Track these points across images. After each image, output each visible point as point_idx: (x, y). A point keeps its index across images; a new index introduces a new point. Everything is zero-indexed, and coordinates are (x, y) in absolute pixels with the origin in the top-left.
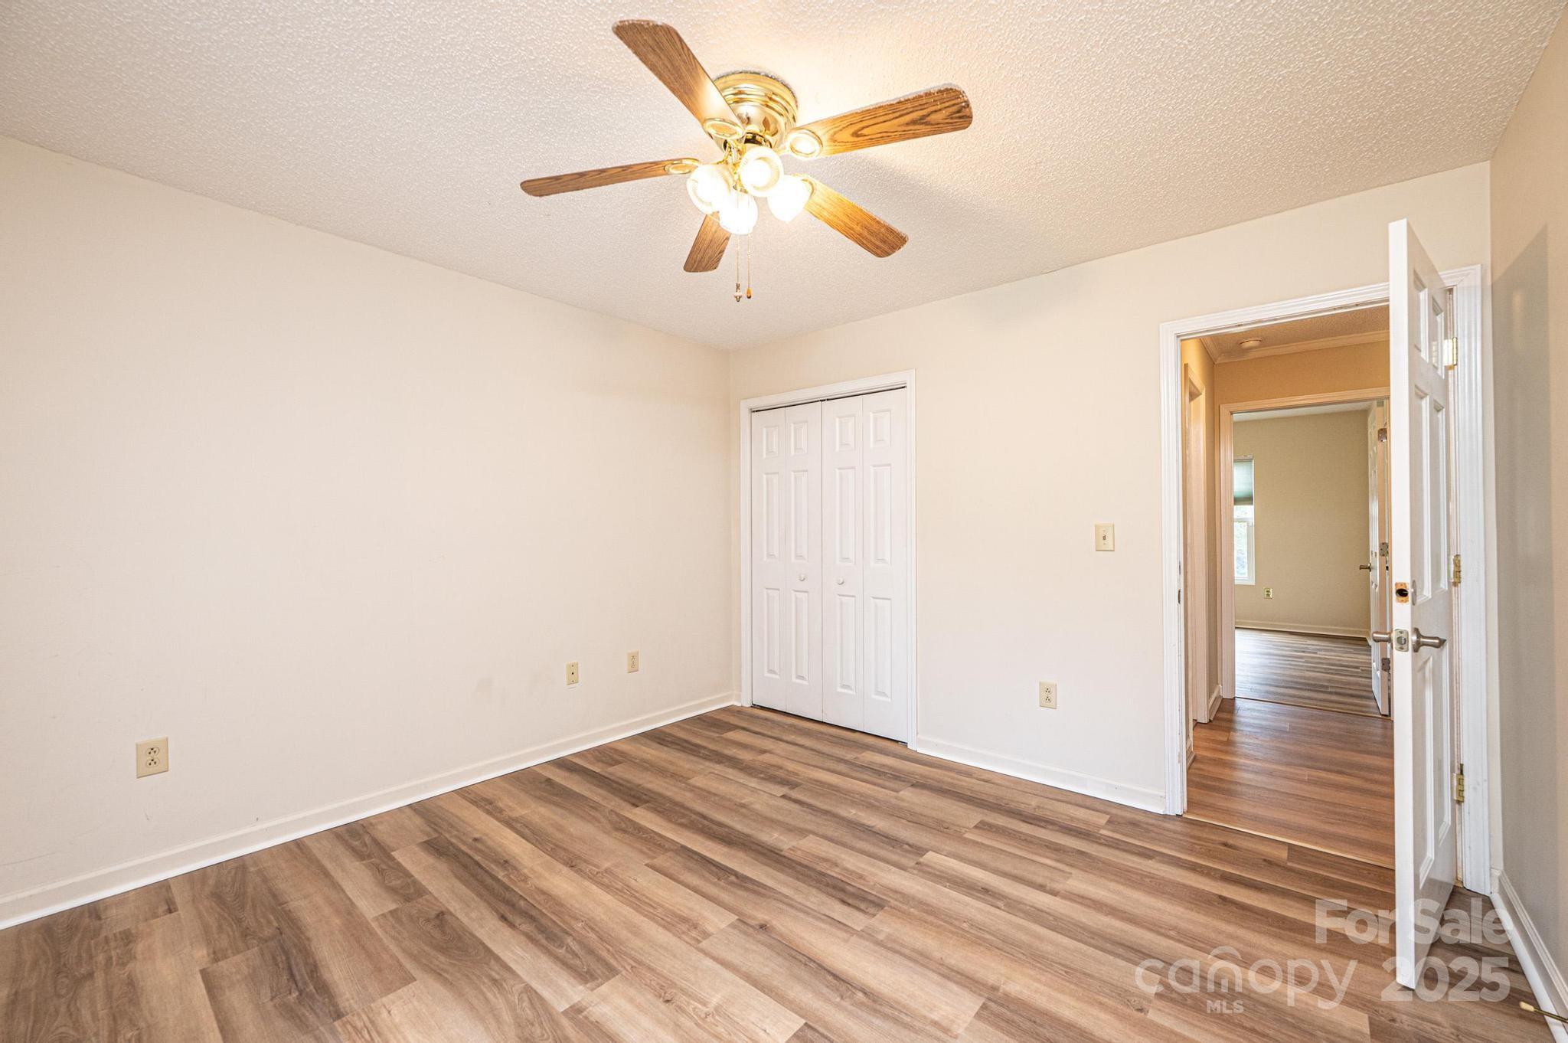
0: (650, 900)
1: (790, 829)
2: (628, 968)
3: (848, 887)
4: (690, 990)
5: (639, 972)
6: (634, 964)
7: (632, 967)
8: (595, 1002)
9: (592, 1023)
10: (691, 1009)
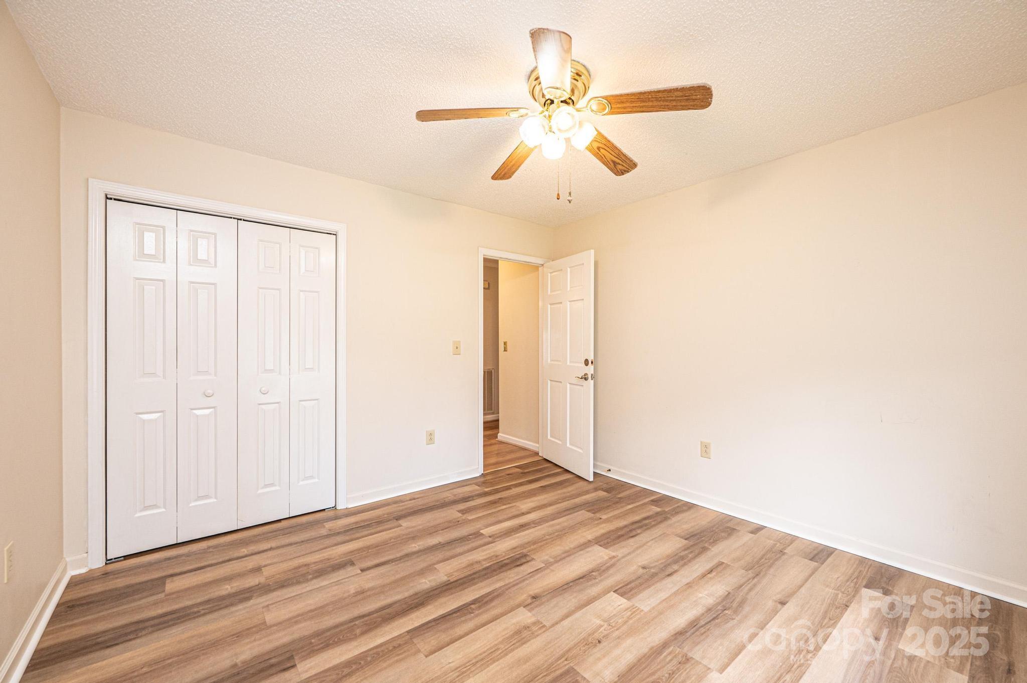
0: (484, 652)
1: (422, 573)
2: (566, 662)
3: (505, 562)
4: (590, 631)
5: (571, 657)
6: (563, 659)
7: (566, 660)
8: (601, 679)
9: (619, 680)
10: (605, 632)
